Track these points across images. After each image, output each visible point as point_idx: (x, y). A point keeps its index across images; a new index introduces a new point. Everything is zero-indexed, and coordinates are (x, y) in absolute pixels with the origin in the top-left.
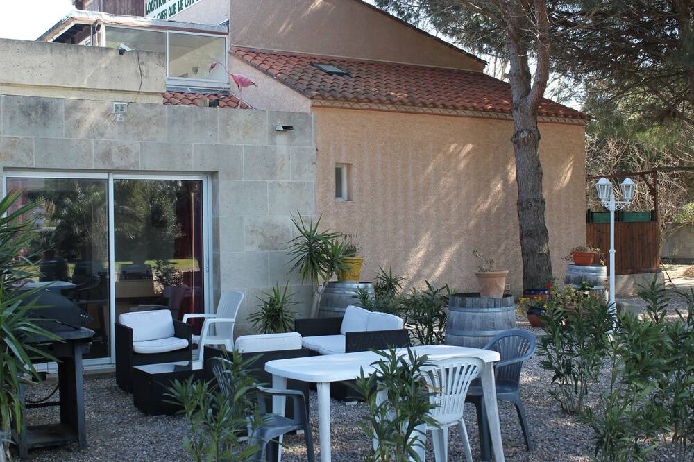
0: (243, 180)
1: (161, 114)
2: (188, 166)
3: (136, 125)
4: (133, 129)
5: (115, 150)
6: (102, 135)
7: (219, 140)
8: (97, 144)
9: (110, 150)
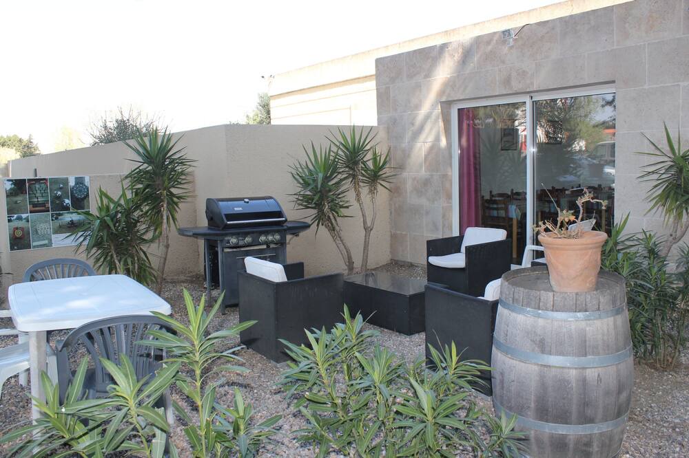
0: (646, 87)
1: (553, 29)
2: (582, 79)
3: (531, 46)
4: (529, 51)
5: (514, 74)
6: (503, 62)
7: (615, 44)
8: (500, 71)
9: (510, 75)
